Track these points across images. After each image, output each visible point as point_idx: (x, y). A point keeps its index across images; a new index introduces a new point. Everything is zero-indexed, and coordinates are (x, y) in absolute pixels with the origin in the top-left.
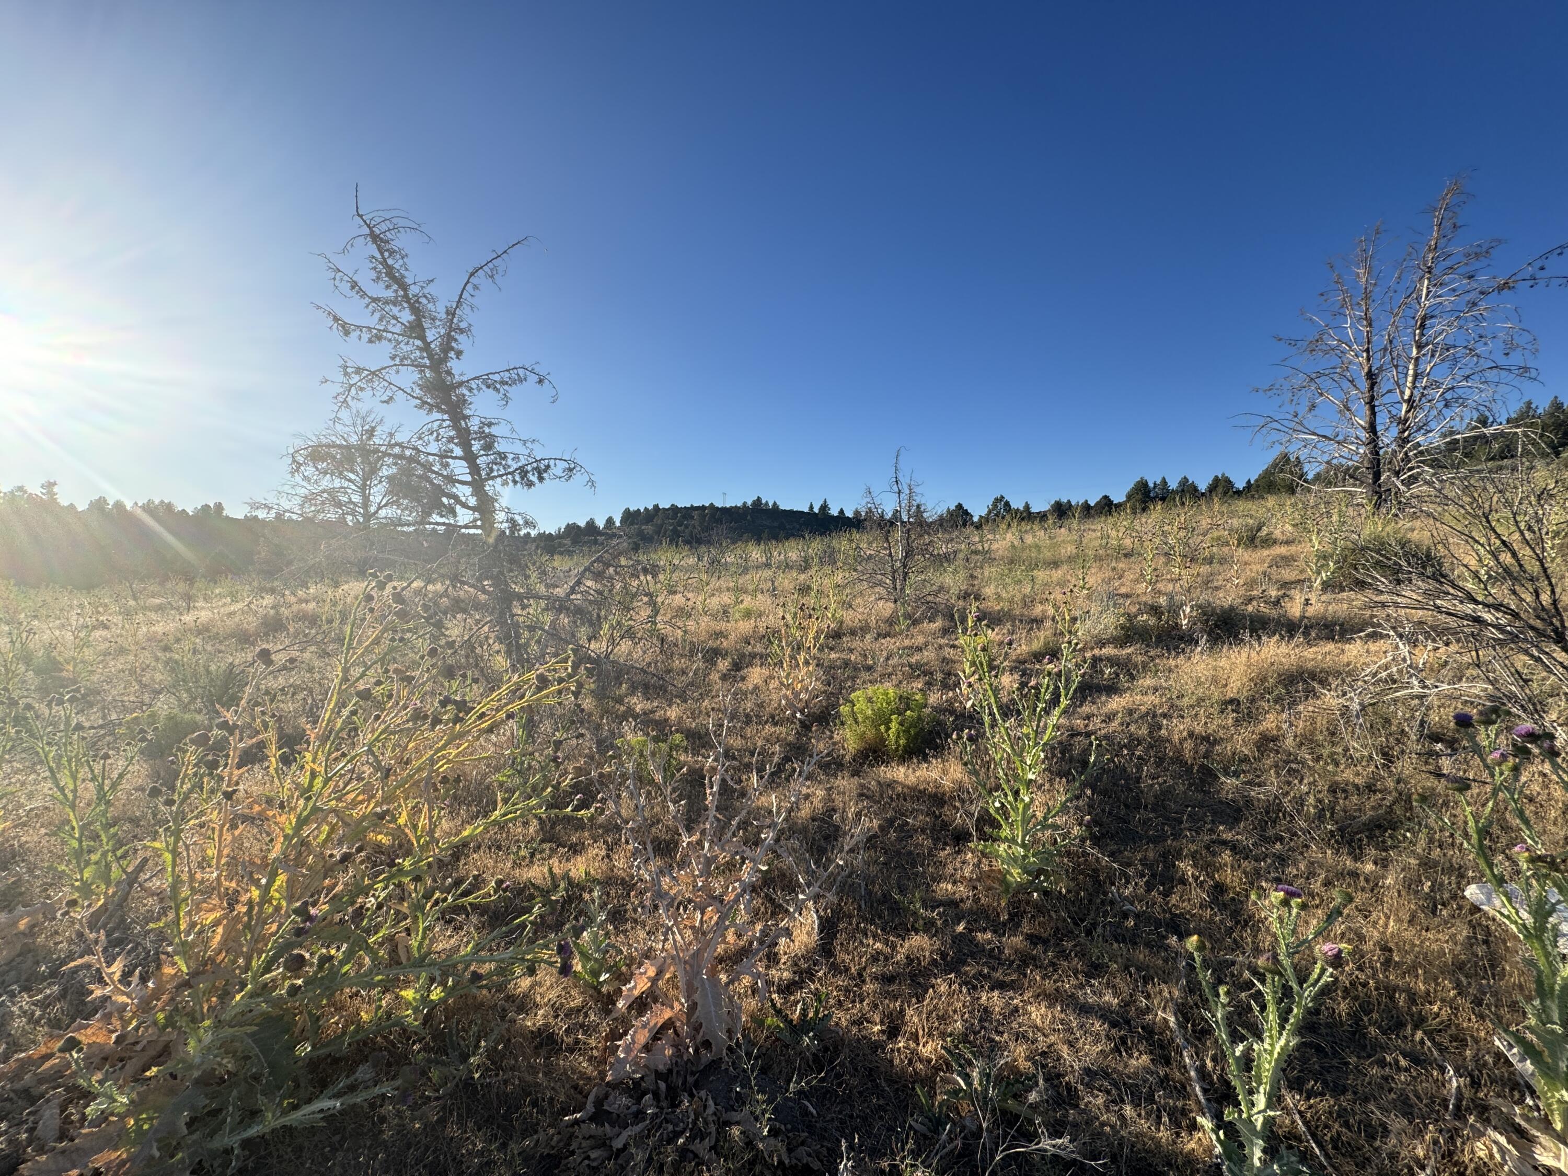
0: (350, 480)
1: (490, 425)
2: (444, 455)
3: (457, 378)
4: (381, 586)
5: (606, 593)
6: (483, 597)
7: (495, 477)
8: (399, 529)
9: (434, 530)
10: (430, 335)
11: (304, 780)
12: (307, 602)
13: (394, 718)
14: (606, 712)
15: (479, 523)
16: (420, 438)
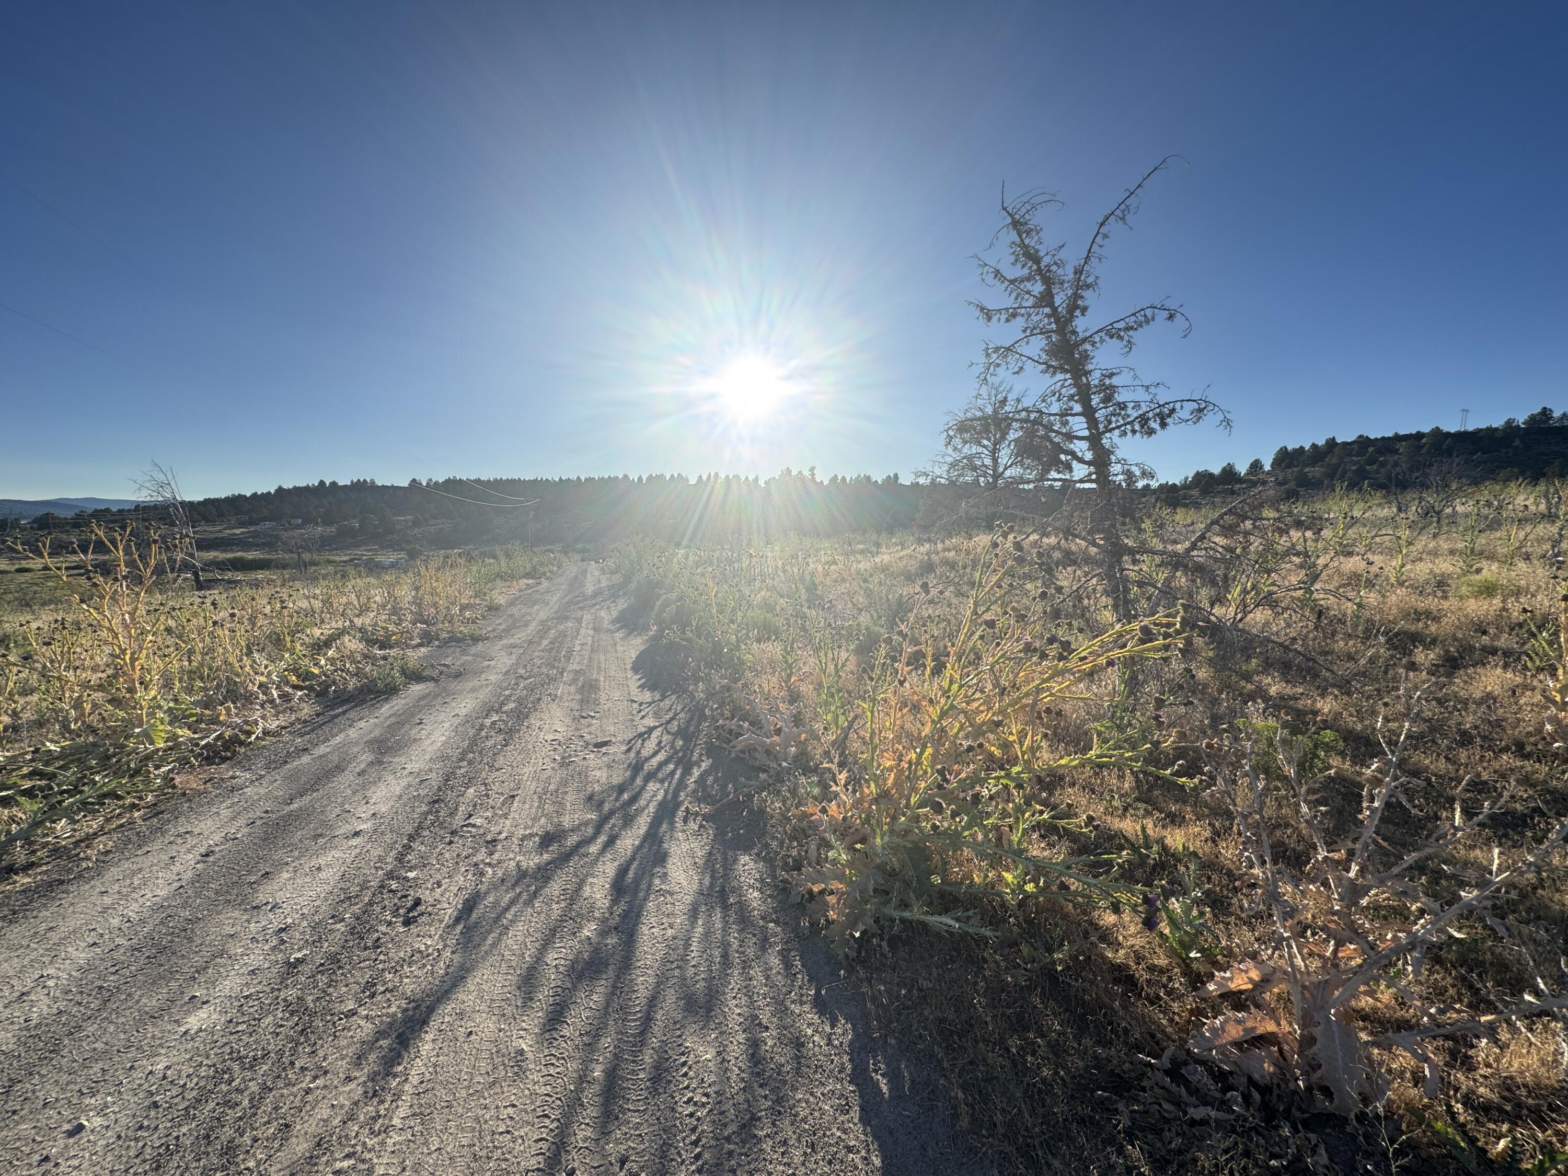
0: (984, 446)
1: (1111, 376)
2: (1065, 414)
3: (1081, 335)
4: (1005, 535)
5: (1238, 551)
6: (1093, 550)
7: (1113, 429)
8: (1021, 486)
9: (1051, 486)
10: (1058, 301)
11: (945, 684)
12: (949, 550)
13: (1010, 647)
14: (1226, 686)
15: (1094, 477)
16: (1044, 401)
